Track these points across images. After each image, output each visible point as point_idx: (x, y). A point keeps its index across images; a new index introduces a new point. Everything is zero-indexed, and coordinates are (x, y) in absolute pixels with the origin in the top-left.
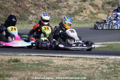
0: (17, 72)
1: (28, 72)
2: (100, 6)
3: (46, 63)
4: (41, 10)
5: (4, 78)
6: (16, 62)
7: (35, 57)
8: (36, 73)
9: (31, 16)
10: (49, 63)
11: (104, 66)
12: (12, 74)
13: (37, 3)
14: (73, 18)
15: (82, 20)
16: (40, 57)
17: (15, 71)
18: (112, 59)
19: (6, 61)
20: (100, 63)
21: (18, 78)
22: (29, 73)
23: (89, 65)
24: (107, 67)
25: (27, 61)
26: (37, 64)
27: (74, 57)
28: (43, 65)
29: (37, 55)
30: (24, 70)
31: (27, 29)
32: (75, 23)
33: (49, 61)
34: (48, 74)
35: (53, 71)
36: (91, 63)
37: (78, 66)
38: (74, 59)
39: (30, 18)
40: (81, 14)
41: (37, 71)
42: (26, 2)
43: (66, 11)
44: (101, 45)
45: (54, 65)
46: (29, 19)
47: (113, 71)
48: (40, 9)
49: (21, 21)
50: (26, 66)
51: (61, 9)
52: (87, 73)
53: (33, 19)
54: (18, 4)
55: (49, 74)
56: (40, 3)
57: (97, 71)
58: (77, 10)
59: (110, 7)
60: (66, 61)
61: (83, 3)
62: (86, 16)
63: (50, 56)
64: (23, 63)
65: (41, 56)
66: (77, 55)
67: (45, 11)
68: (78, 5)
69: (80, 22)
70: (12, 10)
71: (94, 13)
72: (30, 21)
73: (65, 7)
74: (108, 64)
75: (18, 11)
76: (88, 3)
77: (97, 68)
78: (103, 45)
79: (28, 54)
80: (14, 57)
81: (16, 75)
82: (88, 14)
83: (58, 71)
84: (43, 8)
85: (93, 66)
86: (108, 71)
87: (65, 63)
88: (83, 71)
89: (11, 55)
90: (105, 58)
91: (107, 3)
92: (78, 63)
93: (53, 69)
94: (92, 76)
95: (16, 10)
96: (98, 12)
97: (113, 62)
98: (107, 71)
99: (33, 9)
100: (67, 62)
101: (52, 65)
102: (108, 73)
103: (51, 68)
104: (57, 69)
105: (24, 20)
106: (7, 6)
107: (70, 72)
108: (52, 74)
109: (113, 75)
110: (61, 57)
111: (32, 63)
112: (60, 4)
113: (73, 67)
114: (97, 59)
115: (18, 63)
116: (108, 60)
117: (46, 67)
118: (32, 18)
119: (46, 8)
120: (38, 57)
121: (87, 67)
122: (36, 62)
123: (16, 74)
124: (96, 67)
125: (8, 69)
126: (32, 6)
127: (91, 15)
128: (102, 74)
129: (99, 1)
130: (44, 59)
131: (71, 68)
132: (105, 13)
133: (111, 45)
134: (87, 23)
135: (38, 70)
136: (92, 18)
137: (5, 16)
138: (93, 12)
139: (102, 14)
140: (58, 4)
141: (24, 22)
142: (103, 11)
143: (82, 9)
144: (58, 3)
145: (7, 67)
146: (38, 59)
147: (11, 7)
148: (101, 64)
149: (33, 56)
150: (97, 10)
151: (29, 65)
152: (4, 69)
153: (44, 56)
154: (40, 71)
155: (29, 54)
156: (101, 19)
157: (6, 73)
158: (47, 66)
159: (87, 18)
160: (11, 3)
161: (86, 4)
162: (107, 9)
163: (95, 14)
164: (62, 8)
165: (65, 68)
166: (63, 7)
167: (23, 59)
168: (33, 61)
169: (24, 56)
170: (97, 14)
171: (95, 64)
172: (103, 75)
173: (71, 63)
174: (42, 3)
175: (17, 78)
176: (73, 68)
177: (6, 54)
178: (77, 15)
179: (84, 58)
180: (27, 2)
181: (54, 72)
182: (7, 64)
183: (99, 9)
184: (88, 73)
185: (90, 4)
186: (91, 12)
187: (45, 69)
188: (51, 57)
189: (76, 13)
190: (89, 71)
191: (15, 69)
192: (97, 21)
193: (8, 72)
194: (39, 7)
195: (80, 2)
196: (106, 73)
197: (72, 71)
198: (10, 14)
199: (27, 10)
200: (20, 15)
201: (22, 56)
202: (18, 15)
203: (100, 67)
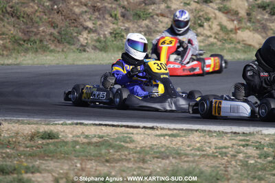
0: (51, 162)
1: (76, 163)
2: (243, 13)
3: (118, 142)
4: (107, 21)
5: (21, 174)
6: (48, 138)
7: (93, 128)
8: (94, 164)
9: (85, 34)
10: (124, 142)
11: (251, 151)
12: (39, 167)
13: (99, 4)
15: (202, 45)
16: (103, 128)
17: (46, 158)
18: (269, 135)
19: (25, 137)
20: (241, 143)
21: (53, 176)
22: (79, 165)
23: (216, 149)
24: (258, 152)
25: (73, 137)
26: (97, 145)
27: (182, 130)
28: (111, 146)
29: (97, 122)
30: (66, 156)
31: (75, 63)
33: (123, 137)
34: (121, 167)
35: (132, 159)
36: (221, 144)
37: (191, 150)
38: (182, 133)
39: (82, 39)
40: (200, 30)
41: (96, 161)
42: (72, 3)
43: (164, 25)
45: (136, 147)
46: (79, 40)
47: (270, 162)
48: (106, 19)
49: (61, 46)
50: (71, 149)
51: (154, 19)
52: (211, 167)
53: (89, 42)
54: (56, 7)
55: (125, 166)
56: (106, 4)
57: (233, 163)
59: (266, 16)
60: (162, 138)
61: (204, 6)
62: (211, 36)
63: (127, 127)
64: (64, 141)
65: (106, 125)
66: (189, 125)
67: (117, 24)
68: (192, 11)
70: (40, 19)
71: (229, 29)
72: (82, 45)
73: (163, 15)
74: (259, 146)
75: (54, 22)
76: (216, 7)
77: (235, 156)
79: (75, 121)
80: (43, 128)
81: (47, 168)
82: (214, 31)
83: (144, 159)
84: (111, 16)
85: (224, 150)
86: (260, 163)
87: (161, 143)
88: (201, 161)
89: (37, 124)
90: (252, 131)
91: (259, 7)
92: (191, 142)
94: (224, 172)
95: (50, 20)
96: (237, 27)
97: (272, 142)
98: (256, 162)
99: (90, 19)
100: (165, 141)
101: (131, 146)
102: (259, 166)
103: (129, 154)
104: (142, 155)
105: (69, 43)
106: (29, 10)
107: (171, 162)
108: (130, 166)
109: (271, 170)
110: (152, 128)
111: (85, 140)
112: (151, 8)
113: (179, 151)
114: (233, 135)
115: (53, 140)
116: (260, 136)
117: (117, 152)
118: (87, 39)
119: (119, 15)
120: (100, 127)
121: (211, 152)
122: (95, 140)
123: (48, 166)
124: (231, 153)
125: (30, 155)
126: (86, 12)
127: (222, 35)
128: (245, 170)
129: (241, 3)
130: (113, 133)
131: (175, 153)
132: (253, 30)
134: (211, 51)
135: (98, 158)
137: (25, 34)
138: (225, 28)
139: (247, 31)
140: (147, 7)
141: (69, 48)
142: (249, 24)
143: (202, 18)
144: (146, 4)
145: (28, 149)
146: (98, 133)
147: (38, 14)
148: (244, 146)
149: (87, 125)
150: (235, 22)
151: (78, 147)
152: (21, 155)
153: (113, 126)
154: (104, 160)
155: (79, 121)
156: (245, 44)
157: (25, 164)
158: (120, 149)
159: (212, 40)
160: (40, 4)
161: (211, 9)
162: (259, 21)
163: (231, 31)
164: (155, 17)
165: (161, 153)
166: (157, 15)
167: (64, 131)
168: (87, 137)
169: (66, 124)
170: (235, 30)
171: (230, 145)
172: (248, 170)
173: (174, 143)
174: (110, 5)
175: (50, 175)
176: (178, 154)
177: (25, 119)
179: (205, 131)
180: (75, 1)
181: (135, 161)
182: (28, 143)
183: (240, 21)
184: (214, 167)
185: (220, 10)
186: (223, 28)
187: (115, 156)
188: (128, 129)
190: (215, 162)
191: (46, 155)
192: (235, 48)
193: (29, 161)
194: (103, 13)
195: (198, 2)
196: (255, 166)
197: (177, 161)
198: (35, 30)
199: (75, 20)
200: (58, 33)
201: (62, 124)
202: (55, 32)
203: (240, 153)
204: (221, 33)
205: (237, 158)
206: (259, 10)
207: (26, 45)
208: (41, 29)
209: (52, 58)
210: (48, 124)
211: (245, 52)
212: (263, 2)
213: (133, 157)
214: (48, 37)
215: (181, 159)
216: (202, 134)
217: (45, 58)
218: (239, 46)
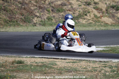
0: (21, 74)
1: (32, 74)
2: (104, 10)
3: (50, 65)
4: (45, 13)
6: (20, 63)
7: (39, 59)
8: (39, 75)
9: (36, 18)
10: (52, 65)
11: (107, 69)
12: (15, 76)
13: (42, 6)
14: (77, 21)
15: (86, 23)
16: (44, 59)
17: (19, 72)
18: (115, 62)
19: (10, 63)
20: (103, 66)
23: (92, 68)
24: (110, 69)
25: (30, 63)
26: (41, 66)
27: (78, 60)
28: (47, 67)
29: (41, 57)
30: (27, 71)
31: (31, 31)
32: (78, 26)
33: (52, 63)
35: (56, 73)
36: (94, 66)
37: (81, 69)
38: (78, 61)
39: (34, 21)
40: (85, 17)
42: (30, 5)
44: (105, 48)
45: (58, 67)
46: (33, 21)
47: (116, 74)
49: (25, 24)
50: (30, 68)
54: (23, 7)
56: (45, 6)
57: (100, 74)
58: (81, 13)
59: (114, 11)
60: (69, 63)
61: (87, 7)
62: (90, 20)
63: (54, 58)
64: (26, 65)
65: (45, 58)
66: (81, 58)
67: (49, 14)
68: (82, 9)
69: (83, 25)
70: (17, 12)
71: (98, 16)
72: (34, 23)
73: (69, 10)
74: (111, 67)
75: (22, 13)
76: (92, 7)
78: (107, 48)
79: (31, 56)
80: (18, 59)
81: (19, 76)
82: (92, 17)
83: (61, 73)
84: (47, 11)
85: (96, 69)
86: (111, 74)
87: (68, 66)
88: (86, 73)
89: (15, 57)
90: (108, 61)
91: (111, 7)
92: (82, 65)
93: (56, 71)
94: (95, 78)
95: (21, 12)
96: (102, 16)
97: (116, 65)
98: (109, 74)
99: (38, 12)
100: (70, 65)
101: (55, 67)
102: (111, 76)
103: (55, 70)
104: (60, 71)
105: (29, 22)
106: (12, 8)
107: (73, 74)
109: (116, 77)
110: (65, 59)
111: (36, 64)
112: (65, 7)
114: (100, 62)
115: (22, 64)
116: (111, 63)
117: (49, 69)
118: (36, 21)
119: (50, 10)
120: (42, 59)
121: (90, 69)
122: (40, 64)
123: (20, 76)
124: (99, 70)
125: (12, 71)
126: (36, 9)
127: (95, 19)
128: (105, 77)
129: (103, 5)
130: (48, 61)
131: (74, 70)
132: (109, 17)
133: (115, 48)
134: (90, 26)
135: (41, 72)
136: (96, 21)
137: (10, 18)
138: (97, 16)
139: (106, 17)
140: (63, 7)
141: (29, 25)
142: (106, 14)
143: (86, 12)
144: (62, 6)
145: (11, 68)
146: (41, 61)
147: (16, 10)
148: (104, 67)
149: (36, 57)
150: (101, 14)
151: (32, 67)
152: (8, 70)
153: (48, 58)
154: (43, 73)
155: (33, 56)
156: (105, 23)
157: (10, 74)
158: (51, 68)
159: (91, 21)
160: (16, 5)
161: (90, 8)
162: (111, 13)
163: (99, 17)
164: (66, 11)
165: (68, 70)
166: (67, 10)
167: (26, 60)
168: (36, 63)
169: (27, 57)
170: (101, 17)
171: (98, 66)
172: (106, 78)
173: (74, 66)
174: (47, 6)
176: (76, 70)
177: (10, 55)
178: (81, 18)
179: (88, 60)
180: (32, 4)
182: (11, 66)
183: (103, 13)
184: (91, 76)
185: (94, 8)
186: (95, 16)
187: (49, 71)
188: (54, 60)
189: (80, 16)
190: (92, 74)
191: (19, 70)
192: (101, 25)
193: (11, 73)
194: (44, 10)
195: (85, 5)
196: (109, 76)
197: (75, 73)
198: (14, 17)
199: (31, 12)
200: (24, 18)
201: (26, 57)
202: (23, 17)
203: (103, 70)
204: (95, 18)
205: (101, 72)
206: (111, 8)
207: (10, 23)
208: (17, 16)
209: (21, 29)
210: (20, 57)
211: (105, 26)
212: (113, 5)
213: (56, 72)
214: (20, 20)
215: (77, 72)
216: (86, 62)
217: (18, 29)
218: (102, 24)
